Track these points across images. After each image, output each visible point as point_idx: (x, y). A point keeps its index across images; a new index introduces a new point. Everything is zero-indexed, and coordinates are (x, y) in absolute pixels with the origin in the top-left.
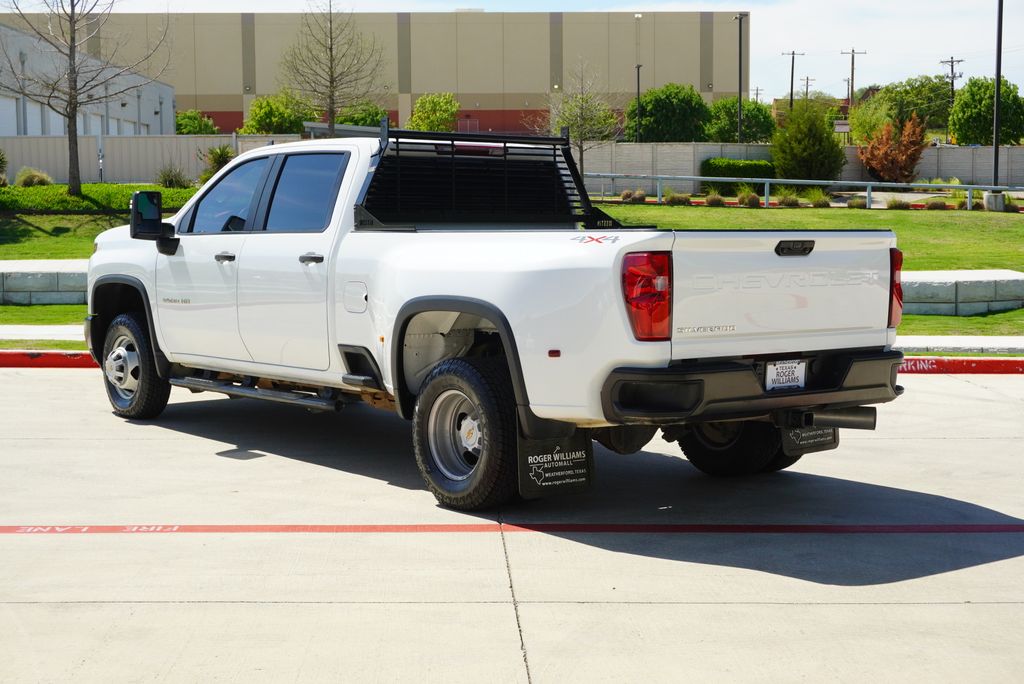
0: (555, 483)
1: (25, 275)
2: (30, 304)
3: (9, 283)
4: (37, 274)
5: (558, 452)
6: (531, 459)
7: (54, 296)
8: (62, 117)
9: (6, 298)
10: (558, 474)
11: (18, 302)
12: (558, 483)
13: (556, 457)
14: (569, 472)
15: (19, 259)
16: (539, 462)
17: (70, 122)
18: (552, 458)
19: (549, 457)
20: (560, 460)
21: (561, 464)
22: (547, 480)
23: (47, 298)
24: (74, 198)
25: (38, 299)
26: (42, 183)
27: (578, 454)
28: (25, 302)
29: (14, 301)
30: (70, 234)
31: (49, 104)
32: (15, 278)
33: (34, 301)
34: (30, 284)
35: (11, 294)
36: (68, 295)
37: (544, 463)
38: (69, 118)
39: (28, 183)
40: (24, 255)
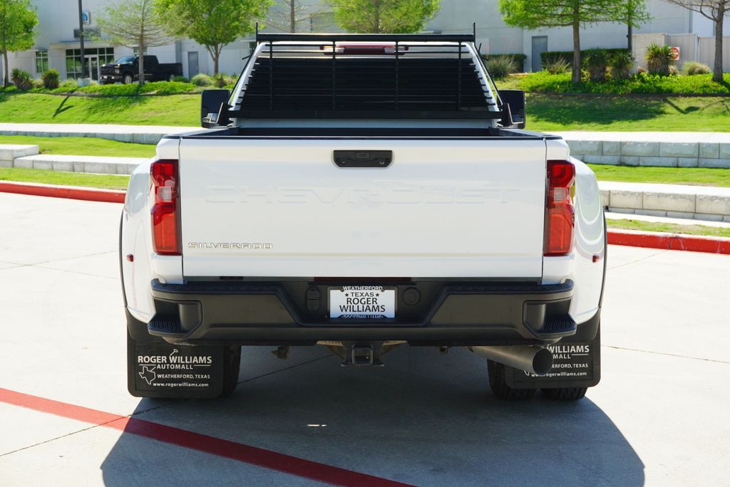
0: (169, 385)
1: (636, 144)
2: (638, 166)
3: (625, 149)
4: (644, 143)
5: (175, 355)
6: (140, 359)
7: (656, 160)
8: (712, 21)
9: (622, 161)
10: (174, 376)
11: (630, 163)
12: (172, 385)
13: (173, 359)
14: (188, 376)
15: (646, 131)
16: (150, 363)
17: (717, 25)
18: (168, 360)
19: (164, 359)
20: (177, 363)
21: (178, 367)
22: (158, 380)
23: (649, 161)
24: (716, 84)
25: (644, 162)
26: (701, 72)
27: (202, 360)
28: (636, 164)
29: (627, 163)
30: (698, 112)
31: (701, 12)
32: (629, 146)
33: (641, 163)
34: (639, 150)
35: (625, 158)
36: (665, 159)
37: (157, 364)
38: (717, 21)
39: (691, 73)
40: (650, 128)
